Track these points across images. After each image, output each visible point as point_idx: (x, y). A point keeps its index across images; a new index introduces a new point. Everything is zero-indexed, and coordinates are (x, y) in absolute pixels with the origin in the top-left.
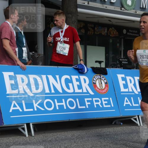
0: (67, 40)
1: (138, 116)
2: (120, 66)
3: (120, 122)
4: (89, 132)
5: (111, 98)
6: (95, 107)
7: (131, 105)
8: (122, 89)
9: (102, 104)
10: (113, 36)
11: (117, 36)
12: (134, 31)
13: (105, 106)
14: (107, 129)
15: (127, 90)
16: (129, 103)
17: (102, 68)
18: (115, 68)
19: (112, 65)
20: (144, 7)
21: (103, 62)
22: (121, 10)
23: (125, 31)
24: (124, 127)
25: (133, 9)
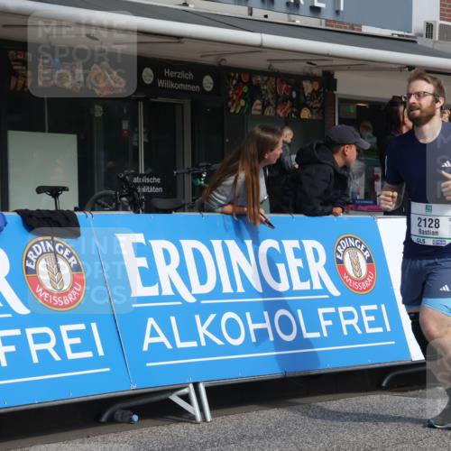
1: (196, 385)
2: (130, 203)
3: (129, 412)
5: (94, 325)
7: (169, 346)
8: (139, 290)
9: (60, 347)
12: (182, 75)
16: (162, 338)
17: (63, 211)
19: (101, 201)
24: (146, 431)
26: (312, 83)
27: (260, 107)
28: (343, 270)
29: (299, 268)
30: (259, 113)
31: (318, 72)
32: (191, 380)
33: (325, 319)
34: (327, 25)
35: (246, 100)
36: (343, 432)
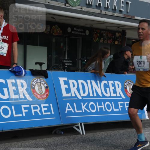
0: (6, 38)
1: (81, 124)
2: (63, 68)
3: (61, 131)
4: (25, 144)
5: (51, 105)
6: (33, 114)
7: (73, 112)
8: (65, 94)
9: (41, 111)
10: (56, 35)
11: (61, 34)
12: (79, 30)
13: (44, 113)
14: (45, 139)
15: (69, 95)
16: (71, 109)
17: (43, 70)
18: (57, 70)
19: (54, 67)
20: (90, 3)
21: (44, 63)
22: (65, 6)
23: (69, 30)
25: (79, 5)
26: (119, 33)
27: (103, 40)
28: (126, 91)
29: (113, 90)
30: (102, 42)
31: (121, 30)
32: (79, 122)
33: (120, 105)
34: (124, 16)
35: (98, 38)
36: (125, 139)
